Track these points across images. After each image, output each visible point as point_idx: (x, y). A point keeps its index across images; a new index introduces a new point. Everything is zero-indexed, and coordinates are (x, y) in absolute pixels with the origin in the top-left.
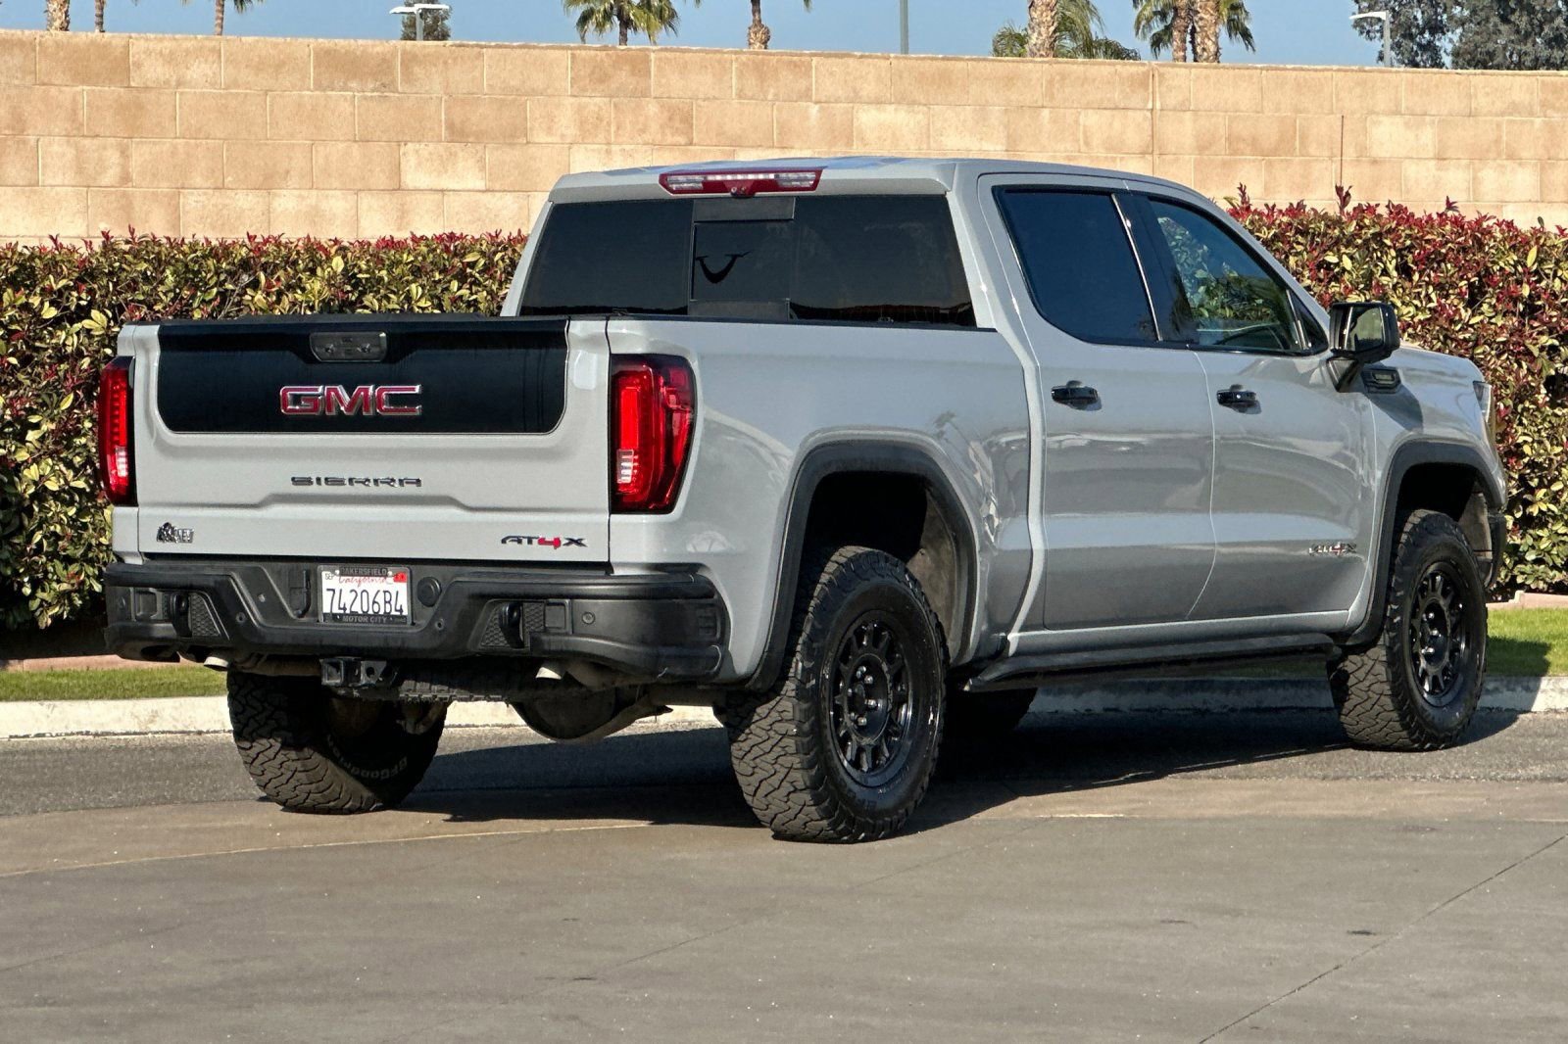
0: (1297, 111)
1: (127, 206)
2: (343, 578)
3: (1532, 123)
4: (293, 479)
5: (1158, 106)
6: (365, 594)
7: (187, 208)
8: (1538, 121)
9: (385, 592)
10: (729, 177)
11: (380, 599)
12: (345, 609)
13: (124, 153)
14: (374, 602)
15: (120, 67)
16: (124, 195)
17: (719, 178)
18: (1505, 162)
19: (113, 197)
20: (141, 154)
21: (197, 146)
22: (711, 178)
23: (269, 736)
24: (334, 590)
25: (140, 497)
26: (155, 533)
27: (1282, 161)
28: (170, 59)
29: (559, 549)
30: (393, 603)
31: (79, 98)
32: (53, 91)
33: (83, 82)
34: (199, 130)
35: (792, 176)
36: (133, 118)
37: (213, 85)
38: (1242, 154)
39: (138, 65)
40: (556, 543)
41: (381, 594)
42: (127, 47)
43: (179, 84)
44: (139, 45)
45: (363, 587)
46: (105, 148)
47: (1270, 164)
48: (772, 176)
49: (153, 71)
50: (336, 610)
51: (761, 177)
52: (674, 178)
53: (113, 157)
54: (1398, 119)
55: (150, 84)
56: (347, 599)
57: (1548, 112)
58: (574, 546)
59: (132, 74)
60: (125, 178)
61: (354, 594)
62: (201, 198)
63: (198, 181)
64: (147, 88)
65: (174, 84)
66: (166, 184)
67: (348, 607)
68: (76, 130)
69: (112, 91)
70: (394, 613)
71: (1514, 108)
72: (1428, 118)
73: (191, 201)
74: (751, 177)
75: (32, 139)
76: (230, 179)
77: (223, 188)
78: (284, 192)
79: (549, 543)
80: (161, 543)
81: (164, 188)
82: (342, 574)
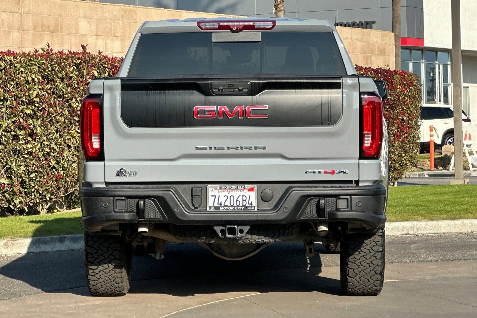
0: (60, 16)
2: (220, 190)
3: (119, 23)
4: (196, 148)
5: (22, 12)
6: (232, 198)
8: (121, 22)
9: (243, 196)
10: (230, 24)
11: (240, 199)
12: (221, 204)
14: (237, 201)
17: (225, 24)
18: (113, 37)
22: (222, 24)
23: (110, 263)
24: (215, 196)
25: (106, 156)
26: (116, 173)
27: (56, 34)
29: (334, 175)
30: (247, 201)
35: (261, 24)
38: (45, 31)
40: (333, 172)
41: (241, 197)
45: (231, 194)
47: (52, 36)
48: (251, 24)
50: (216, 205)
51: (246, 24)
52: (203, 24)
54: (86, 20)
56: (222, 200)
57: (123, 19)
58: (341, 174)
61: (226, 197)
67: (223, 203)
70: (247, 205)
71: (115, 18)
72: (93, 20)
74: (241, 24)
79: (329, 173)
80: (118, 177)
82: (220, 189)
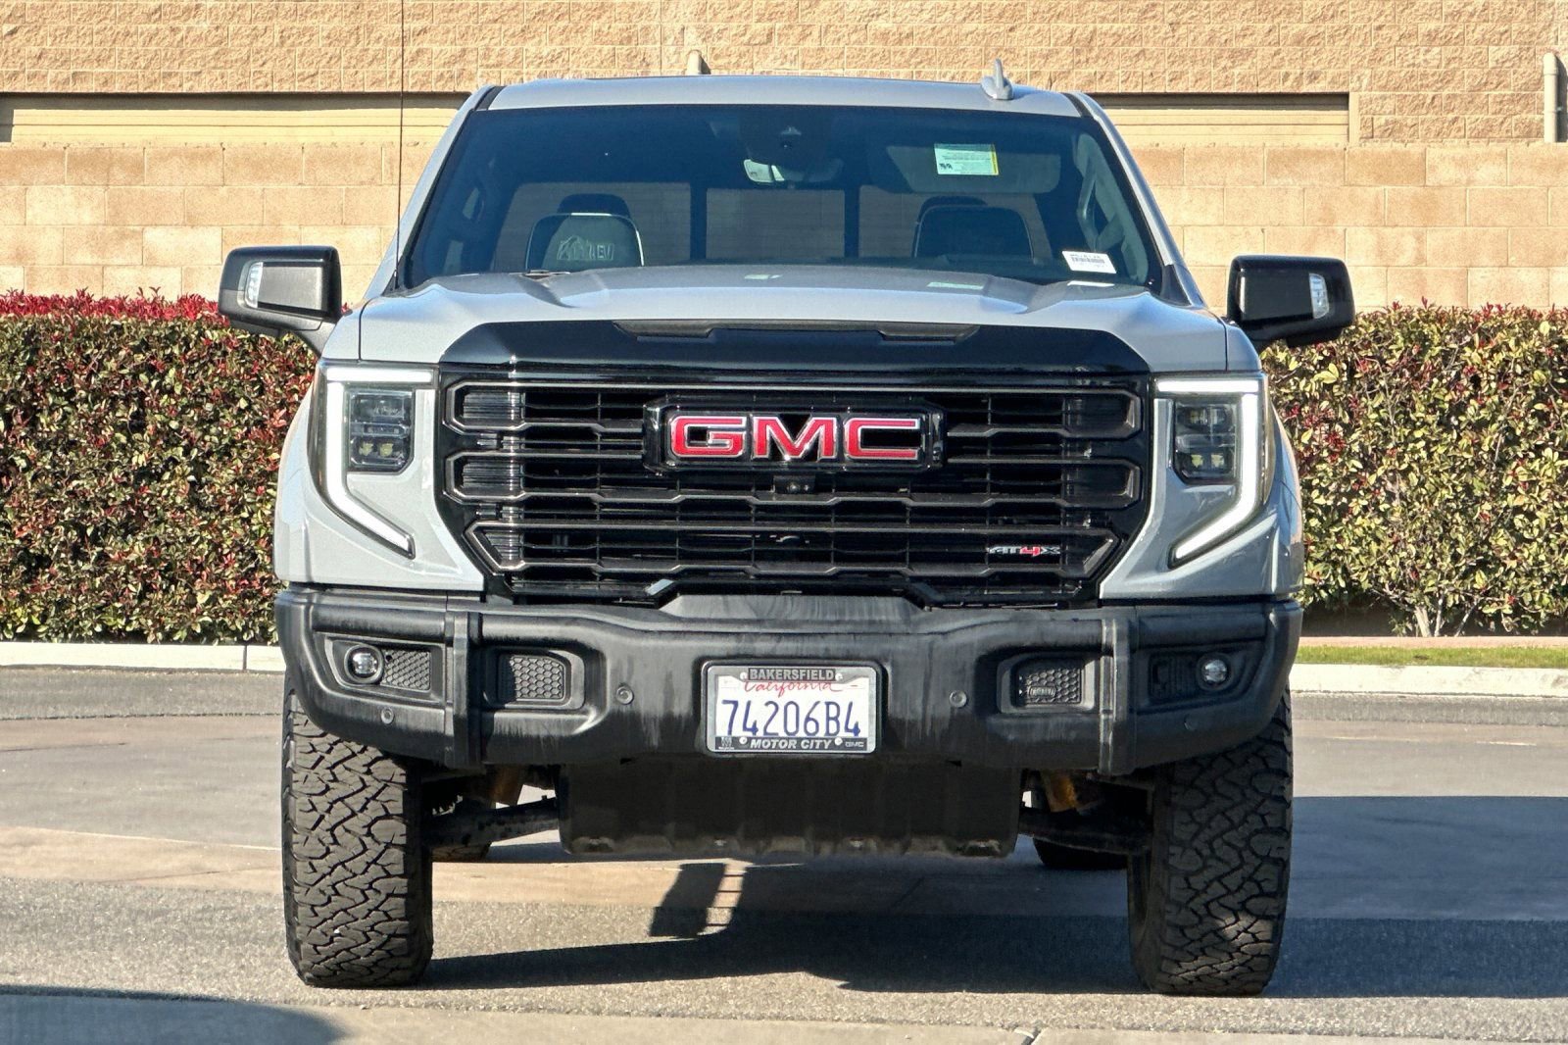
1: (1421, 282)
7: (1475, 282)
13: (1420, 239)
15: (1419, 170)
16: (1419, 273)
19: (1408, 275)
20: (1434, 240)
21: (1485, 233)
28: (1461, 163)
31: (1381, 198)
32: (1359, 190)
33: (1387, 182)
34: (1487, 219)
36: (1427, 211)
37: (1500, 182)
39: (1434, 168)
42: (1424, 154)
43: (1469, 182)
44: (1434, 152)
46: (1403, 235)
49: (1446, 173)
53: (1409, 243)
55: (1442, 183)
59: (1428, 175)
60: (1420, 259)
62: (1488, 274)
63: (1485, 260)
64: (1440, 187)
65: (1464, 182)
66: (1455, 264)
68: (1380, 220)
69: (1409, 190)
73: (1477, 277)
75: (1340, 230)
76: (1513, 258)
77: (1507, 266)
78: (1562, 269)
81: (1454, 267)
